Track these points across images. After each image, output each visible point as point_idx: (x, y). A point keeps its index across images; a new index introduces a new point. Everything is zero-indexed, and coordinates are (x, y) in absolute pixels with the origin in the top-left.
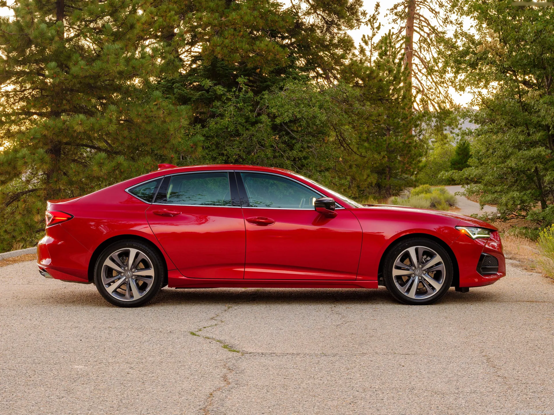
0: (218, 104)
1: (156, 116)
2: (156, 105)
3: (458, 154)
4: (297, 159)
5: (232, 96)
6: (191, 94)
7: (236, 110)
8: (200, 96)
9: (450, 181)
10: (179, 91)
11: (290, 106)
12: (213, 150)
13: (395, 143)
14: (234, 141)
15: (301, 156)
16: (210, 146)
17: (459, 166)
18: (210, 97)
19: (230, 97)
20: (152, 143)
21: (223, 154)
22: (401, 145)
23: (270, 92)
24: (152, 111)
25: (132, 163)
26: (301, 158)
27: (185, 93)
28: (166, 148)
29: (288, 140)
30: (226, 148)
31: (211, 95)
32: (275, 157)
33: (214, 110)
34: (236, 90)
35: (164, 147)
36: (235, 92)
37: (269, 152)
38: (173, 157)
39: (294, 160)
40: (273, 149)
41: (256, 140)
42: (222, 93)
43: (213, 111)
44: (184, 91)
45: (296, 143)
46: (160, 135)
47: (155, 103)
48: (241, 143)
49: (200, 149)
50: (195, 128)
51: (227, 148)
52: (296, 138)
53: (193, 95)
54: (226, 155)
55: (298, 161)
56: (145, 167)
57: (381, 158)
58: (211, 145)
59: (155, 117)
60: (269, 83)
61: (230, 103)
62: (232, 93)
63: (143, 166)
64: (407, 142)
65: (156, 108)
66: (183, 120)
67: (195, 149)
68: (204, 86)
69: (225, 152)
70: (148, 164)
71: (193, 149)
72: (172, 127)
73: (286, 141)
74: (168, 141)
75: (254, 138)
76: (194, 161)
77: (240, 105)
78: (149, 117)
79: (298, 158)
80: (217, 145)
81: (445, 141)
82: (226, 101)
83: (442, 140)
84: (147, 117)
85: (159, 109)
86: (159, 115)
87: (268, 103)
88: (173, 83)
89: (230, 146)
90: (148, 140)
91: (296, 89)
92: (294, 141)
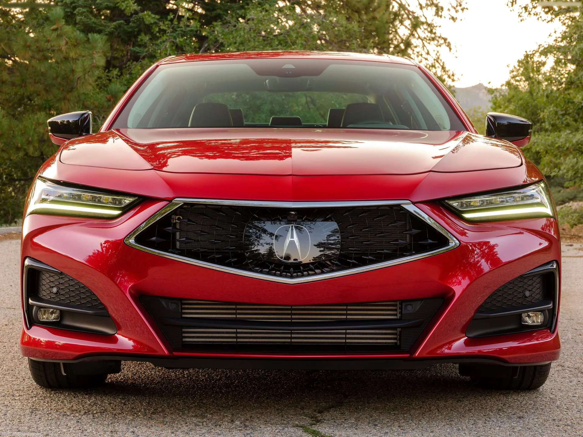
0: (145, 38)
1: (54, 48)
2: (56, 30)
5: (168, 27)
6: (102, 25)
7: (174, 48)
8: (116, 28)
10: (84, 19)
11: (257, 43)
18: (130, 30)
19: (164, 28)
23: (225, 23)
24: (48, 41)
25: (15, 122)
27: (93, 22)
28: (68, 100)
31: (131, 27)
33: (137, 49)
34: (174, 17)
35: (64, 98)
36: (172, 20)
42: (152, 21)
43: (134, 52)
44: (91, 19)
46: (59, 80)
47: (54, 27)
50: (109, 74)
53: (105, 26)
56: (35, 129)
59: (53, 51)
60: (219, 11)
61: (164, 38)
62: (167, 22)
63: (33, 127)
65: (54, 35)
66: (96, 56)
68: (125, 10)
71: (110, 103)
72: (80, 66)
77: (180, 41)
78: (43, 51)
82: (158, 34)
84: (39, 50)
85: (59, 36)
86: (59, 46)
87: (223, 39)
88: (74, 8)
90: (40, 86)
91: (265, 18)
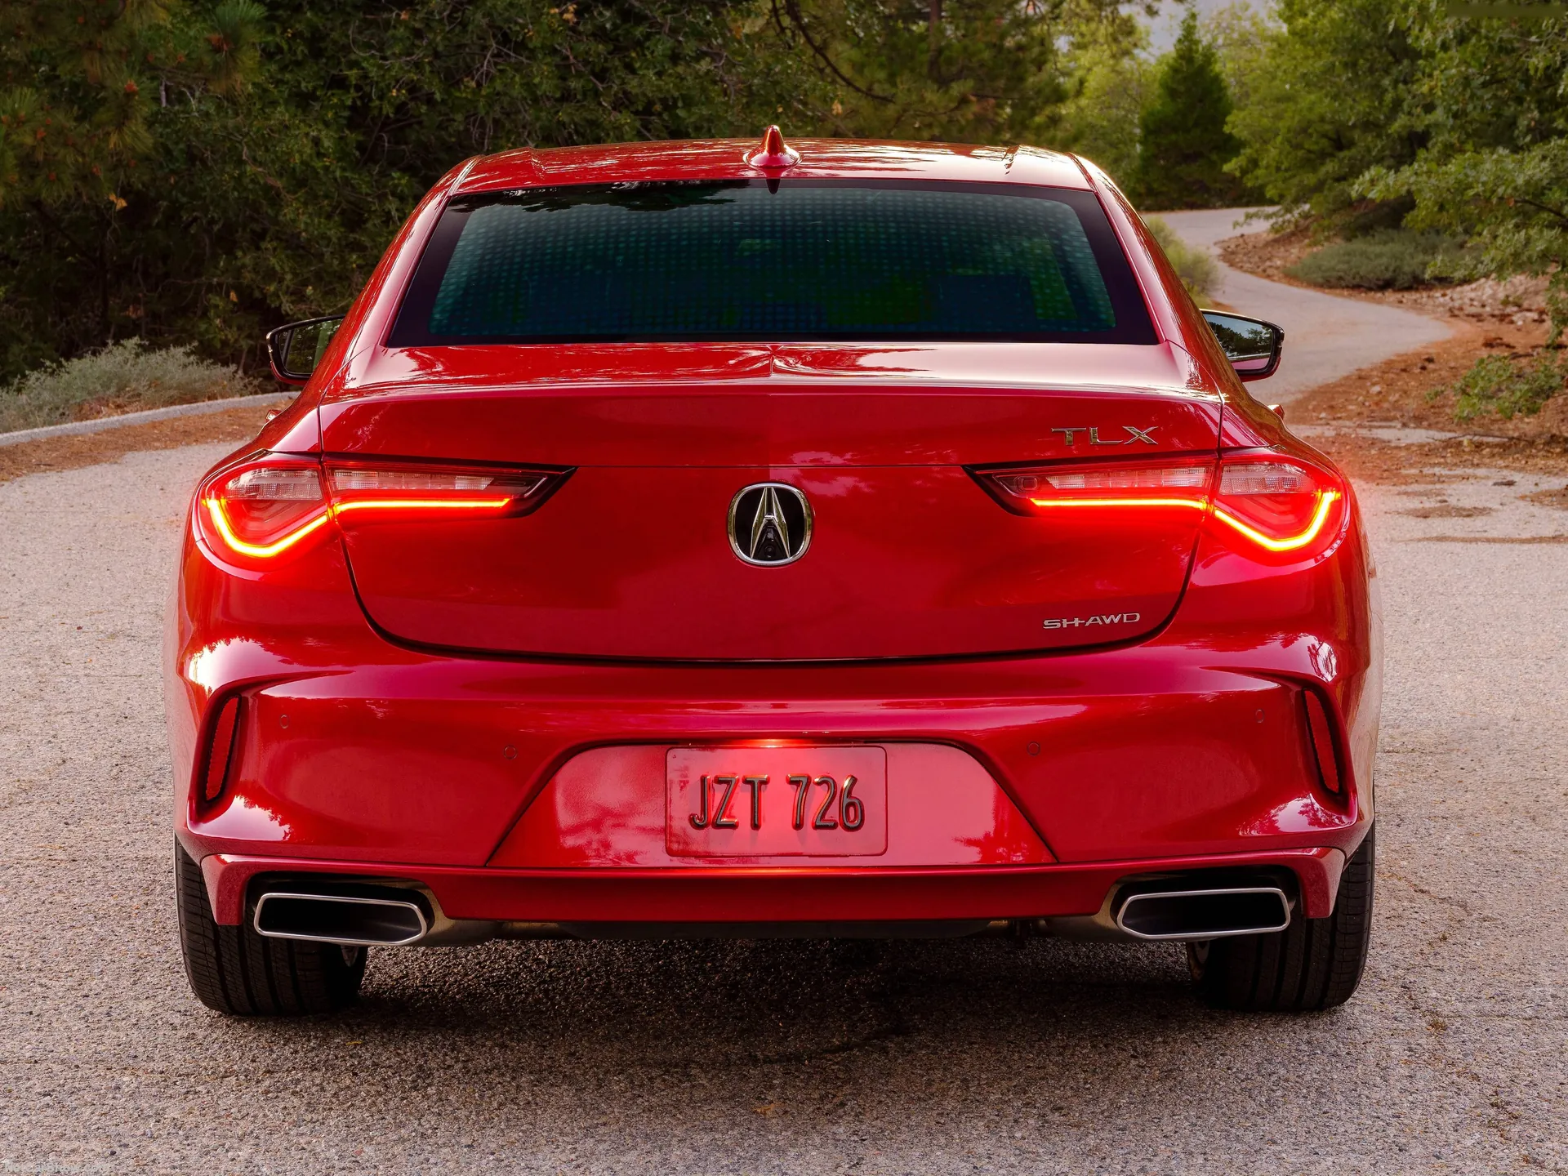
3: (1172, 93)
4: (658, 107)
9: (1140, 195)
12: (299, 64)
13: (965, 48)
14: (387, 25)
15: (676, 94)
16: (285, 47)
17: (1173, 137)
20: (40, 26)
21: (340, 83)
22: (987, 55)
26: (675, 100)
29: (615, 27)
30: (353, 57)
32: (566, 97)
37: (543, 76)
38: (135, 93)
39: (648, 110)
40: (557, 59)
41: (484, 22)
45: (648, 37)
48: (418, 34)
49: (249, 58)
51: (358, 54)
52: (646, 18)
54: (358, 88)
55: (660, 115)
57: (952, 105)
58: (288, 40)
64: (1009, 43)
67: (232, 55)
69: (353, 74)
70: (20, 123)
73: (603, 28)
74: (109, 22)
75: (479, 16)
76: (219, 107)
79: (664, 101)
80: (316, 42)
81: (1125, 43)
83: (1115, 40)
89: (369, 46)
92: (639, 31)
